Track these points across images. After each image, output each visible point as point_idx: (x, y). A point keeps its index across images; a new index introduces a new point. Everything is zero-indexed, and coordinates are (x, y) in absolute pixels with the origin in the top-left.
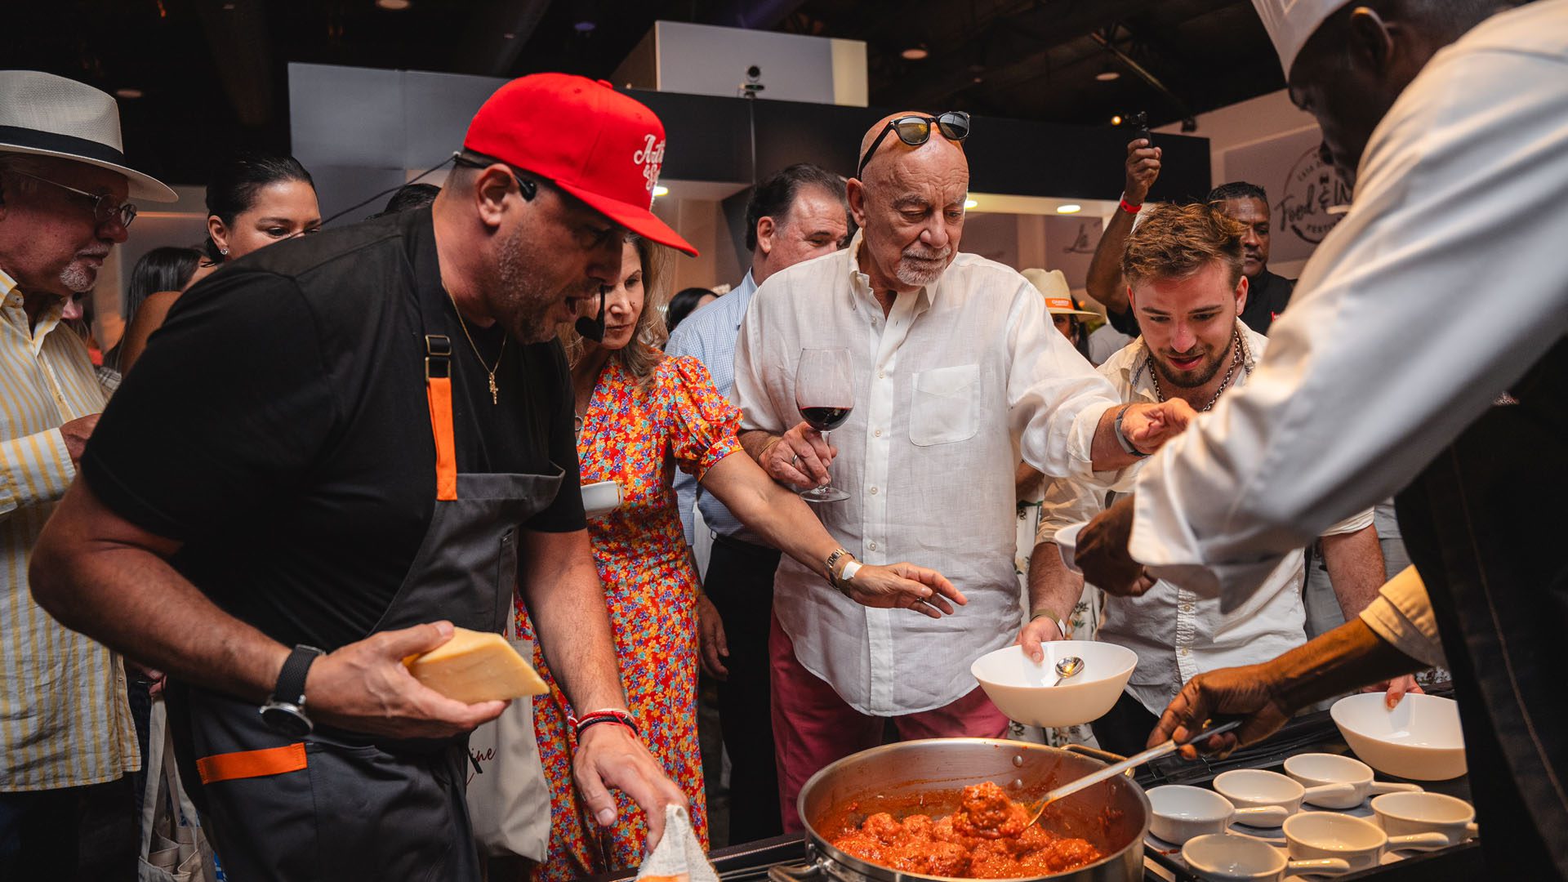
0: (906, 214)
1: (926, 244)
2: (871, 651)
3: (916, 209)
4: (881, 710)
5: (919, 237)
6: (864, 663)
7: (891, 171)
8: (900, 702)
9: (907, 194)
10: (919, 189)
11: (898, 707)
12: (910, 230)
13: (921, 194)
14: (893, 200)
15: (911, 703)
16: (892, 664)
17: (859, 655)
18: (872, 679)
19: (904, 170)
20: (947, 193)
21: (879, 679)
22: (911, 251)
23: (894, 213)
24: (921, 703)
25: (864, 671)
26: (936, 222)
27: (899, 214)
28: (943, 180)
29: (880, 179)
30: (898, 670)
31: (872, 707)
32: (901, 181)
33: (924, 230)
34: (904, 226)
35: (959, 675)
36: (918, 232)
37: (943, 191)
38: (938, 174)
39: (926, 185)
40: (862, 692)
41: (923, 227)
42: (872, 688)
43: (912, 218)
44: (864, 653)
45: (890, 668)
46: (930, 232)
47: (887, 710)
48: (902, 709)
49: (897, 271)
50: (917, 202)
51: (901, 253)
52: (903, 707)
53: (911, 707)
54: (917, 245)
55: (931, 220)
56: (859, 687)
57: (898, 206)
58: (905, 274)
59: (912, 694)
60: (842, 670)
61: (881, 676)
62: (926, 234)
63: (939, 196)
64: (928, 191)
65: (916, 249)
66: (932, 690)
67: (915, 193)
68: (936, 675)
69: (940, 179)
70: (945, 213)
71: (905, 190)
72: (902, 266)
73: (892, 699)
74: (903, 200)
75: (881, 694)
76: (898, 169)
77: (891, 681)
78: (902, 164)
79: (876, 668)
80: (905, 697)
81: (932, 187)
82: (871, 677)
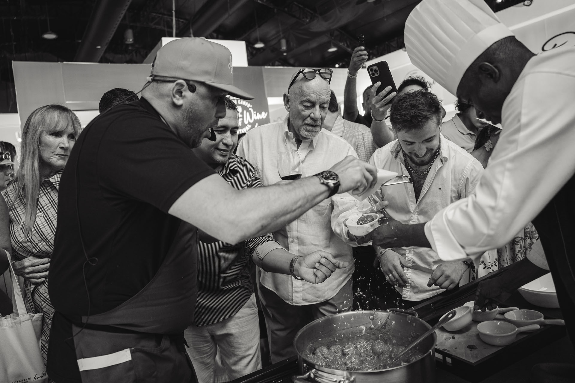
0: (305, 106)
1: (312, 118)
2: (293, 282)
3: (309, 104)
4: (297, 303)
5: (309, 116)
6: (290, 286)
7: (300, 89)
8: (304, 300)
9: (305, 98)
10: (310, 96)
11: (304, 302)
12: (306, 113)
13: (311, 98)
14: (300, 100)
15: (308, 300)
16: (301, 286)
17: (288, 283)
18: (294, 292)
19: (305, 89)
20: (321, 99)
21: (296, 292)
22: (306, 122)
23: (300, 105)
24: (312, 301)
25: (290, 289)
26: (316, 110)
27: (302, 106)
28: (320, 94)
29: (296, 92)
30: (304, 288)
31: (294, 302)
32: (303, 93)
33: (312, 113)
34: (304, 111)
35: (328, 291)
36: (309, 114)
37: (320, 98)
38: (318, 91)
39: (313, 95)
40: (290, 297)
41: (311, 112)
42: (294, 295)
43: (307, 108)
44: (290, 282)
45: (301, 287)
46: (314, 114)
47: (300, 303)
48: (305, 303)
49: (300, 130)
50: (309, 101)
51: (303, 123)
52: (306, 302)
53: (309, 302)
54: (309, 119)
55: (315, 109)
56: (288, 295)
57: (302, 103)
58: (303, 133)
59: (310, 297)
60: (281, 287)
61: (297, 290)
62: (312, 115)
63: (318, 100)
64: (313, 97)
65: (308, 121)
66: (317, 296)
67: (308, 98)
68: (318, 290)
69: (318, 93)
70: (320, 107)
71: (305, 96)
72: (302, 129)
73: (301, 299)
74: (303, 100)
75: (298, 298)
76: (302, 88)
77: (301, 292)
78: (304, 86)
79: (295, 288)
80: (306, 298)
81: (316, 96)
82: (293, 291)
